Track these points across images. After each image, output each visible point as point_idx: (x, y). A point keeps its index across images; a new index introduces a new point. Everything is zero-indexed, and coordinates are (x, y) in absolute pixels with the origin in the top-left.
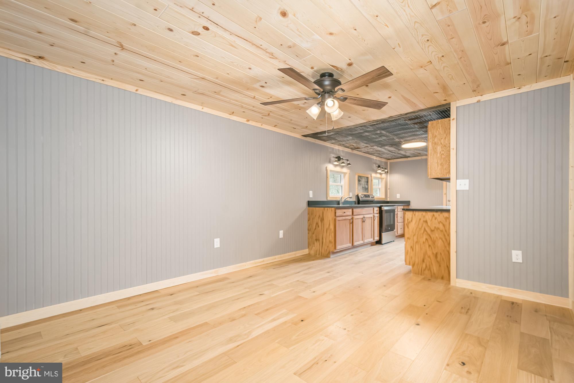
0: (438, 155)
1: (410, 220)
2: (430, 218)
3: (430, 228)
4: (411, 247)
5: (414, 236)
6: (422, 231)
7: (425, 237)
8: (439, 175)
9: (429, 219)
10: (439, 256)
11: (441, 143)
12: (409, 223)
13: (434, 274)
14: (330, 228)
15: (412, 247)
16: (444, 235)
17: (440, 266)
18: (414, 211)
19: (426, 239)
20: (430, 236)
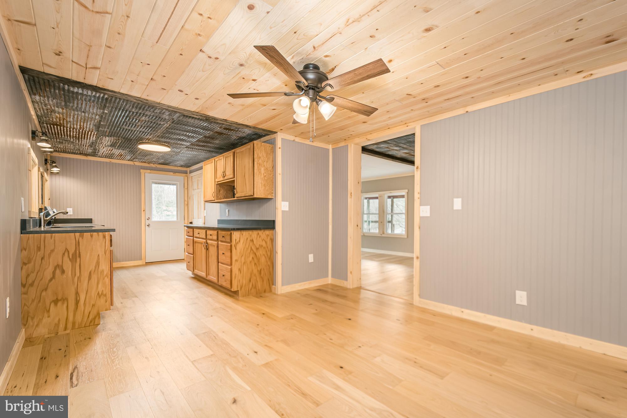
0: (262, 176)
1: (238, 240)
2: (256, 237)
3: (256, 247)
4: (239, 269)
5: (242, 256)
6: (249, 251)
7: (252, 256)
8: (263, 195)
9: (255, 237)
10: (262, 272)
11: (264, 166)
12: (237, 243)
13: (259, 290)
15: (240, 269)
16: (266, 251)
17: (263, 281)
18: (242, 231)
19: (253, 258)
20: (256, 254)
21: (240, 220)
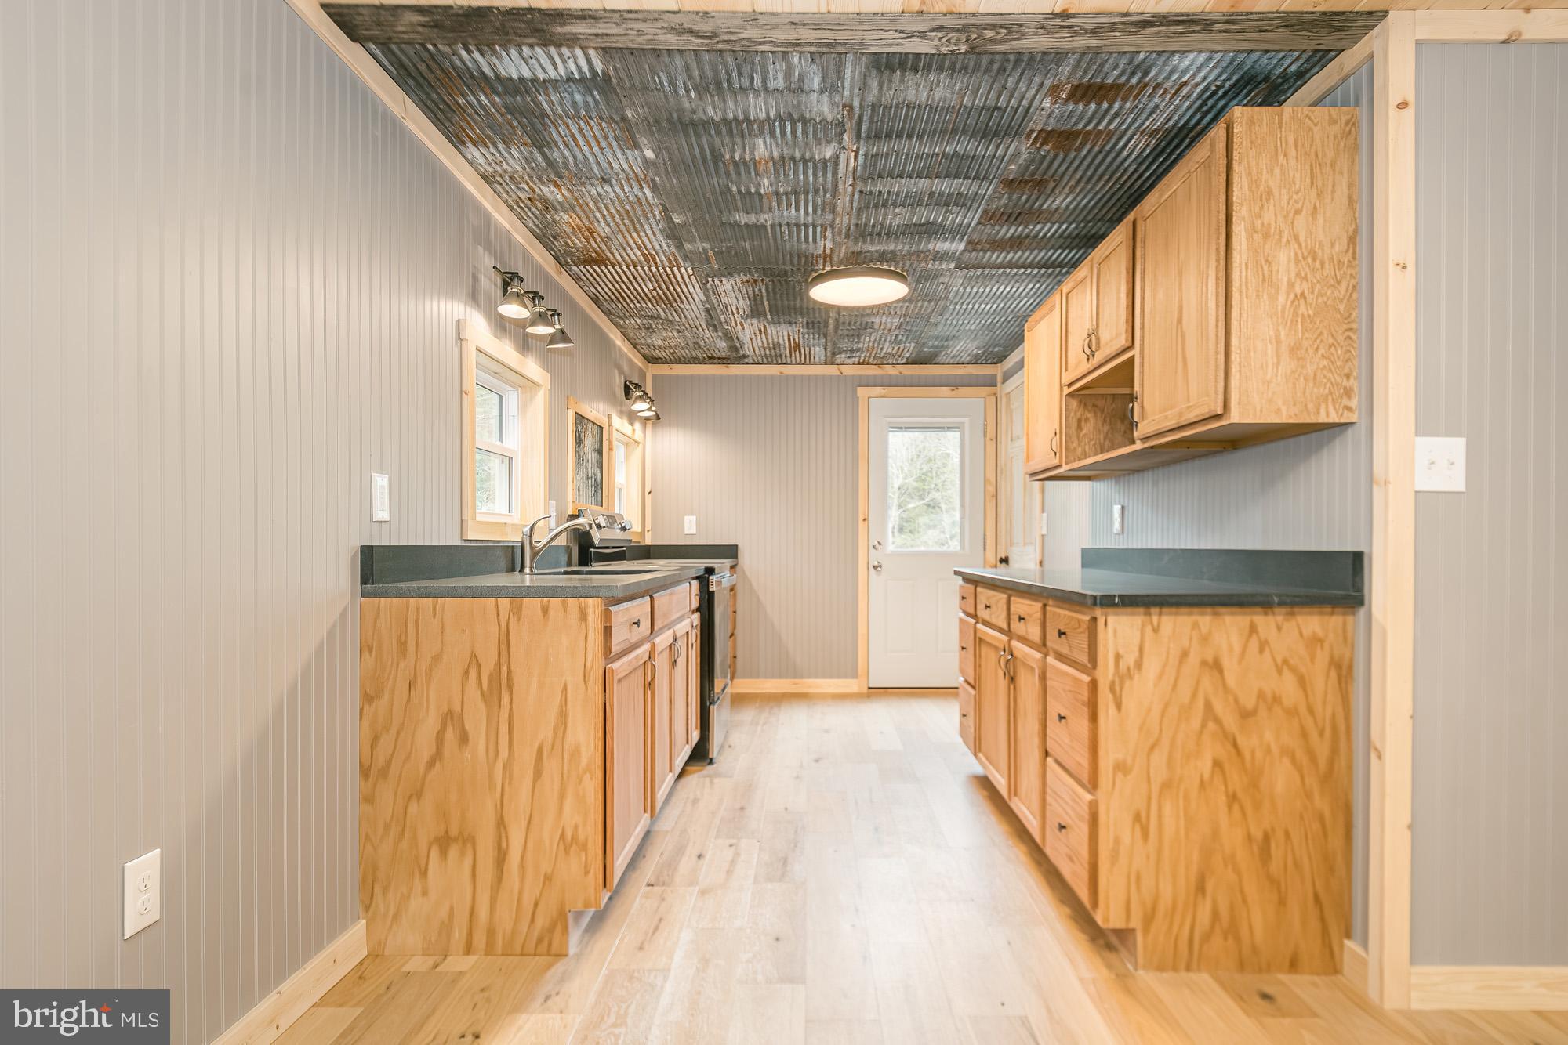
0: (1282, 299)
1: (1130, 659)
2: (1237, 648)
3: (1236, 701)
4: (1137, 817)
5: (1152, 748)
6: (1196, 723)
7: (1211, 750)
8: (1284, 409)
9: (1231, 649)
10: (1277, 851)
11: (1296, 238)
12: (1123, 677)
13: (1255, 949)
14: (570, 739)
15: (1143, 815)
16: (1304, 735)
17: (1282, 902)
18: (1154, 610)
19: (1217, 764)
20: (1235, 745)
21: (1168, 550)
